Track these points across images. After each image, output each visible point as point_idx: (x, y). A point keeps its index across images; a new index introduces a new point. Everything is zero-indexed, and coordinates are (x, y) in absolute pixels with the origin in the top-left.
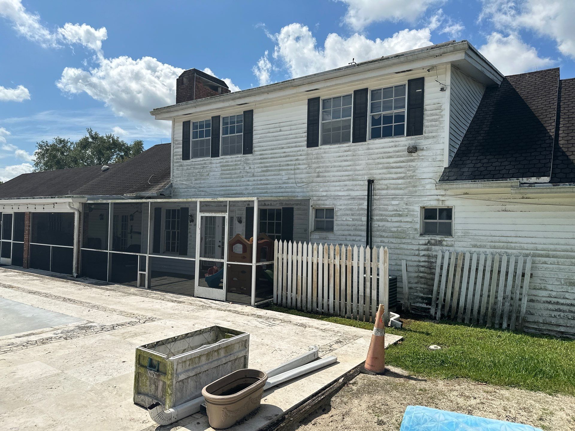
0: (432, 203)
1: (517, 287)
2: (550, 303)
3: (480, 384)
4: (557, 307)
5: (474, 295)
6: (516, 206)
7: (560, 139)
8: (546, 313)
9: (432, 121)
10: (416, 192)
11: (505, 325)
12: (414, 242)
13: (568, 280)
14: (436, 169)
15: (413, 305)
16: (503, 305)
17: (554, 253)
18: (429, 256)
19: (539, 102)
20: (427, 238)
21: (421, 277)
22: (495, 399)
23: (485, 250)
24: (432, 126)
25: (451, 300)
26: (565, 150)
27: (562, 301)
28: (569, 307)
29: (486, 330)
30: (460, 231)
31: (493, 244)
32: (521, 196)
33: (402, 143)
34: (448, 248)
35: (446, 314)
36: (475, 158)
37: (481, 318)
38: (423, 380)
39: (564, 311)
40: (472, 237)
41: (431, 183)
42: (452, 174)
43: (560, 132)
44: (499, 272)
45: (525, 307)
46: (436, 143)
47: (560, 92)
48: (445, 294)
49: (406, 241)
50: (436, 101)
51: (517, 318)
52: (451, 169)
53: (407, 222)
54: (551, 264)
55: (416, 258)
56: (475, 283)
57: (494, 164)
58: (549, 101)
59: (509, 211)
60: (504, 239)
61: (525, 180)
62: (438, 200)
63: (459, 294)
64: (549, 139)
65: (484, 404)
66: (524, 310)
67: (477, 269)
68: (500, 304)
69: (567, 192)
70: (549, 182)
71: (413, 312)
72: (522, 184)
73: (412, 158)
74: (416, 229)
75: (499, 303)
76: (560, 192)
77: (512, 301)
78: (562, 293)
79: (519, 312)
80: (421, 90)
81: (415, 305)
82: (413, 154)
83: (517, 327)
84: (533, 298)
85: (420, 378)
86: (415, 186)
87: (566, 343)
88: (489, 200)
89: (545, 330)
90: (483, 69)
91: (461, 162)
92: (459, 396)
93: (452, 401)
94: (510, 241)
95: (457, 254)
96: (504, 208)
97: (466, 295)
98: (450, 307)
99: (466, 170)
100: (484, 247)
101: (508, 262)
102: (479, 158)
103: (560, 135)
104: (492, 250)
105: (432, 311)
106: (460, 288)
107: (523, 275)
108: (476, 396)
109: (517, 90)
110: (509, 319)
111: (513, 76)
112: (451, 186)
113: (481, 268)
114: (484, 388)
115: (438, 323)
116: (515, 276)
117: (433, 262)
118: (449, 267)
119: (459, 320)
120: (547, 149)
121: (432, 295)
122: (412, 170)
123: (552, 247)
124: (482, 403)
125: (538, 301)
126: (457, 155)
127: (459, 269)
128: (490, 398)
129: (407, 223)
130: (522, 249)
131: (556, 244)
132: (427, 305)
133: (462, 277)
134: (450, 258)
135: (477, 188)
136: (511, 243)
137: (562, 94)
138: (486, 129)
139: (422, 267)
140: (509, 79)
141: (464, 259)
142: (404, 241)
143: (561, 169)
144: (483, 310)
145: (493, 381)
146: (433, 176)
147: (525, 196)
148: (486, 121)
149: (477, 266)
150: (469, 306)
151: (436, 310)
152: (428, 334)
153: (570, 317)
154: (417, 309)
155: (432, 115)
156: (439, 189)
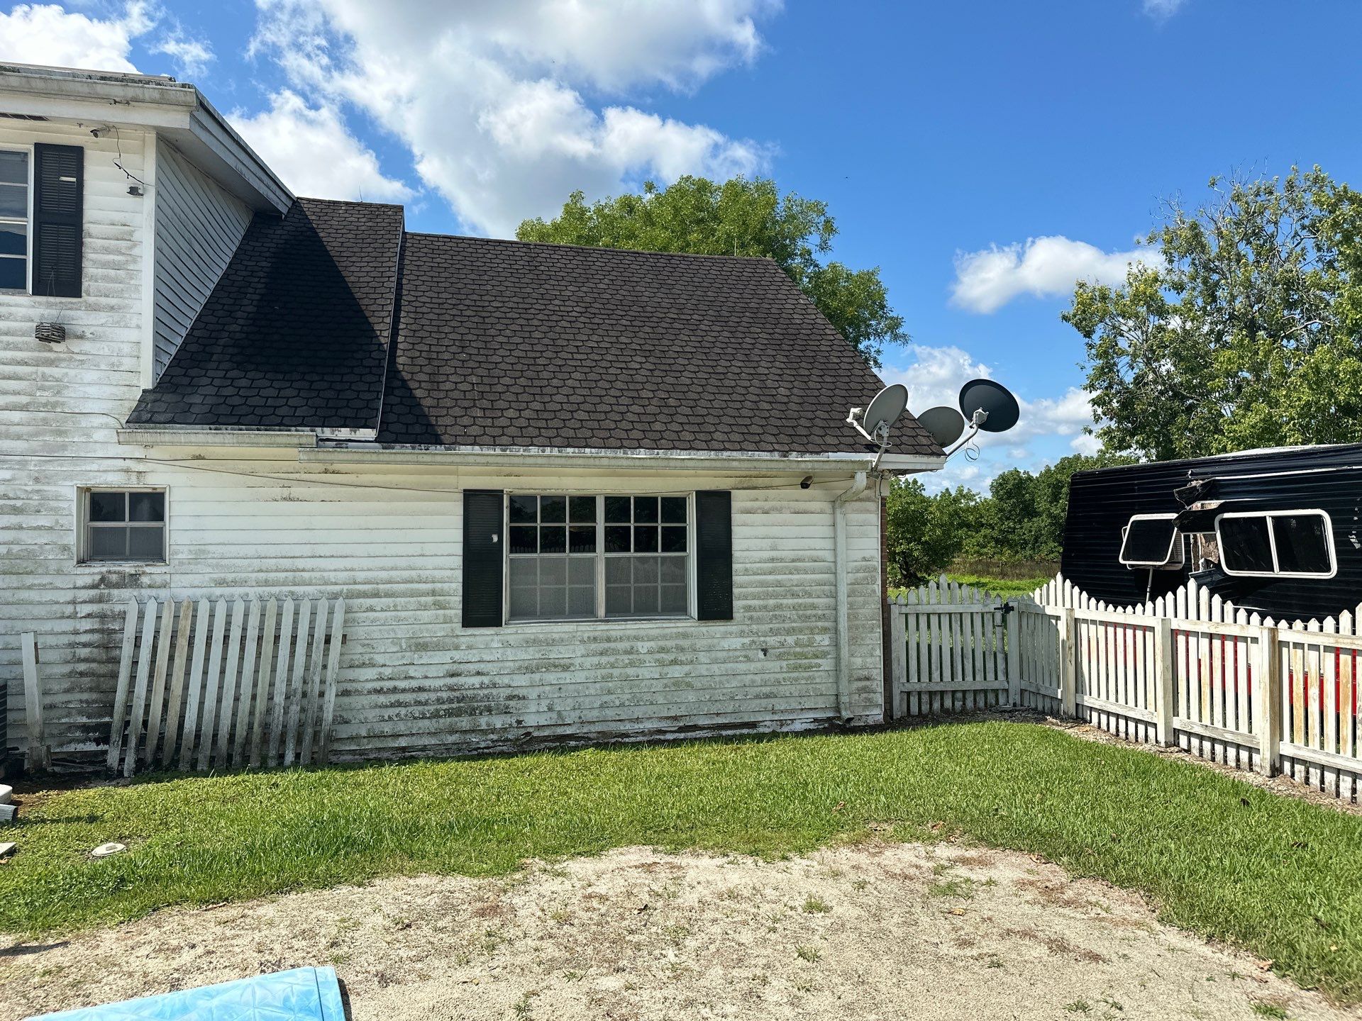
0: (111, 479)
1: (315, 667)
2: (379, 691)
3: (211, 909)
4: (393, 698)
5: (219, 701)
6: (312, 490)
7: (399, 353)
8: (374, 714)
9: (105, 265)
10: (64, 447)
11: (289, 757)
12: (59, 581)
13: (413, 641)
14: (120, 391)
15: (58, 750)
16: (286, 713)
17: (388, 586)
18: (102, 617)
19: (363, 269)
20: (97, 570)
21: (82, 674)
22: (242, 932)
23: (247, 590)
24: (106, 278)
25: (163, 720)
26: (406, 376)
27: (402, 684)
28: (414, 695)
29: (246, 777)
30: (186, 549)
31: (262, 576)
32: (321, 467)
33: (21, 311)
34: (153, 592)
35: (149, 758)
36: (221, 374)
37: (237, 749)
38: (57, 945)
39: (406, 705)
40: (214, 561)
41: (107, 427)
42: (163, 407)
43: (400, 339)
44: (277, 638)
45: (331, 710)
46: (117, 324)
47: (402, 257)
48: (147, 706)
49: (36, 582)
50: (118, 217)
51: (316, 735)
52: (158, 396)
53: (39, 528)
54: (382, 610)
55: (67, 625)
56: (223, 672)
57: (264, 393)
58: (381, 270)
59: (298, 500)
60: (287, 563)
61: (328, 433)
62: (127, 471)
63: (184, 704)
64: (379, 350)
65: (213, 952)
66: (328, 715)
67: (226, 638)
68: (279, 711)
69: (407, 462)
70: (376, 441)
71: (57, 769)
72: (322, 440)
73: (51, 355)
74: (65, 548)
75: (277, 708)
76: (396, 463)
77: (305, 701)
78: (403, 668)
79: (319, 721)
80: (74, 180)
81: (65, 749)
82: (53, 344)
83: (315, 756)
84: (349, 686)
85: (50, 942)
86: (60, 433)
87: (407, 770)
88: (252, 474)
89: (371, 750)
90: (240, 166)
91: (186, 381)
92: (153, 955)
93: (131, 975)
94: (301, 567)
95: (178, 604)
96: (286, 492)
97: (202, 703)
98: (161, 737)
99: (197, 399)
100: (243, 583)
101: (296, 613)
102: (230, 374)
103: (400, 346)
104: (260, 590)
105: (113, 758)
106: (186, 687)
107: (328, 640)
108: (196, 939)
109: (321, 235)
110: (299, 741)
111: (314, 200)
112: (158, 438)
113: (236, 634)
114: (219, 915)
115: (126, 786)
116: (310, 644)
117: (114, 631)
118: (156, 638)
119: (183, 767)
120: (374, 370)
121: (112, 716)
122: (50, 388)
123: (384, 575)
124: (209, 953)
125: (358, 692)
126: (177, 361)
127: (182, 642)
128: (229, 933)
129: (37, 532)
130: (326, 584)
131: (392, 569)
132: (98, 745)
133: (189, 659)
134: (159, 618)
135: (223, 444)
136: (303, 570)
137: (406, 262)
138: (250, 309)
139: (85, 645)
140: (305, 206)
141: (194, 617)
142: (29, 580)
143: (399, 415)
144: (241, 731)
145: (242, 892)
146: (113, 409)
147: (331, 468)
148: (251, 290)
149: (227, 630)
150: (207, 728)
151: (123, 752)
152: (92, 819)
153: (417, 715)
154: (71, 758)
155: (107, 250)
156: (128, 443)
